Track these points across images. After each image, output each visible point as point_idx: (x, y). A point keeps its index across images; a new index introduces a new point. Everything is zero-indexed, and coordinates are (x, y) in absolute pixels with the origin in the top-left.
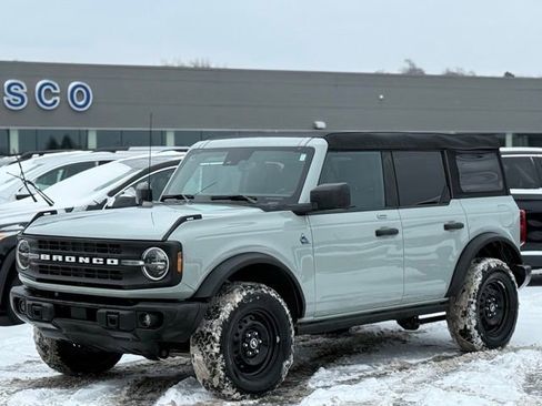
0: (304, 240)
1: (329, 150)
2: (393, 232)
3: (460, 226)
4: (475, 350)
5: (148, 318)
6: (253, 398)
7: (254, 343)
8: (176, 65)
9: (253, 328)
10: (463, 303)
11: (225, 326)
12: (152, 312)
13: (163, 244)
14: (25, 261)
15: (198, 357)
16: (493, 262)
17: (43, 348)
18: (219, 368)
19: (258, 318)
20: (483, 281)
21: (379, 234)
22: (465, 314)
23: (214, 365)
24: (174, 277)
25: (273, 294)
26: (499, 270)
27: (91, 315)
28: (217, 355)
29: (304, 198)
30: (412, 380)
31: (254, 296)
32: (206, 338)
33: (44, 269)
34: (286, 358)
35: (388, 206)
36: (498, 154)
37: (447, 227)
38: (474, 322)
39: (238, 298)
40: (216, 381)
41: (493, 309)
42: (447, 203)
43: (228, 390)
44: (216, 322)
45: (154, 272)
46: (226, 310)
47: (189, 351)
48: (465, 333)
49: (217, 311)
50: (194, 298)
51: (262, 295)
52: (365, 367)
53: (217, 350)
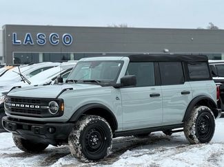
0: (117, 98)
1: (130, 62)
2: (158, 95)
3: (189, 93)
4: (195, 144)
5: (50, 129)
6: (94, 162)
7: (95, 140)
8: (113, 26)
9: (94, 134)
10: (190, 124)
11: (82, 133)
12: (52, 127)
13: (56, 100)
14: (7, 106)
15: (71, 145)
16: (203, 108)
17: (16, 141)
18: (79, 150)
19: (97, 130)
20: (198, 115)
21: (151, 96)
22: (191, 129)
23: (77, 148)
24: (61, 113)
25: (103, 120)
26: (206, 110)
27: (30, 128)
28: (78, 145)
29: (118, 82)
30: (164, 155)
31: (94, 121)
32: (74, 138)
33: (13, 110)
34: (109, 146)
35: (156, 85)
36: (208, 63)
37: (182, 93)
38: (194, 132)
39: (87, 121)
40: (78, 155)
41: (203, 127)
42: (183, 83)
43: (83, 159)
44: (78, 131)
45: (53, 111)
46: (82, 126)
47: (67, 143)
48: (191, 137)
49: (79, 127)
50: (69, 122)
51: (98, 121)
52: (147, 150)
53: (78, 142)
